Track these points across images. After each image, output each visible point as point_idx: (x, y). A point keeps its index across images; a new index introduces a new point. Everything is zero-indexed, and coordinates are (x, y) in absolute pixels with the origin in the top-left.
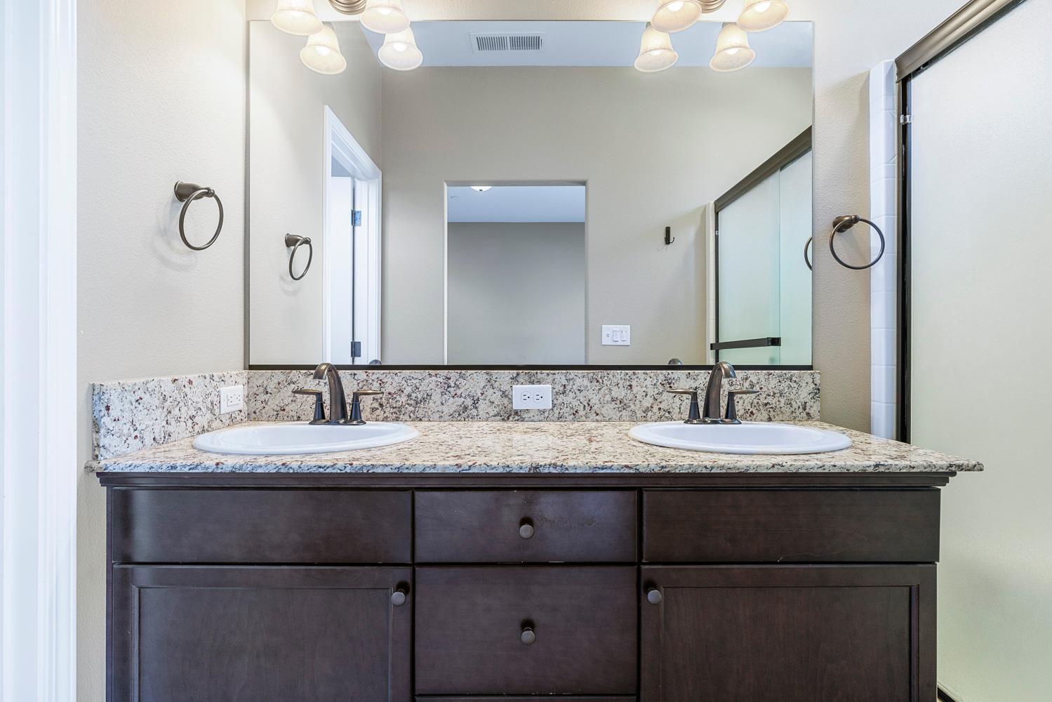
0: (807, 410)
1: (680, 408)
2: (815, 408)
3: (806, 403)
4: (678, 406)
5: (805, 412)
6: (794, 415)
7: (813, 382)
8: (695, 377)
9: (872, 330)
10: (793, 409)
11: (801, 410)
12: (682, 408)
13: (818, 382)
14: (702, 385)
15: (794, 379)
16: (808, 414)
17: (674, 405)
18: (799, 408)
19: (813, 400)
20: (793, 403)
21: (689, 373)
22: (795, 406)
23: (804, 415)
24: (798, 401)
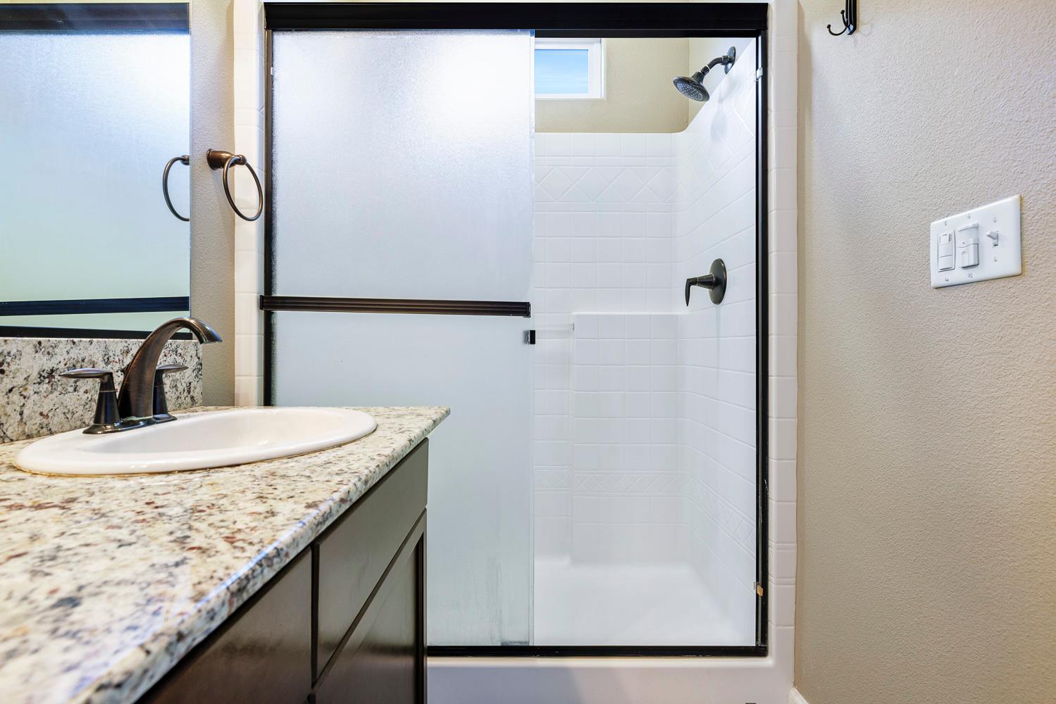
0: (191, 394)
1: (21, 414)
2: (197, 390)
3: (190, 383)
4: (18, 409)
5: (189, 396)
6: (180, 401)
7: (197, 355)
8: (50, 350)
9: (236, 294)
10: (178, 394)
11: (186, 394)
12: (26, 412)
13: (200, 355)
14: (62, 364)
15: (179, 351)
16: (192, 398)
17: (9, 409)
18: (184, 390)
19: (197, 379)
20: (179, 385)
21: (40, 343)
22: (180, 388)
23: (189, 400)
24: (183, 381)
